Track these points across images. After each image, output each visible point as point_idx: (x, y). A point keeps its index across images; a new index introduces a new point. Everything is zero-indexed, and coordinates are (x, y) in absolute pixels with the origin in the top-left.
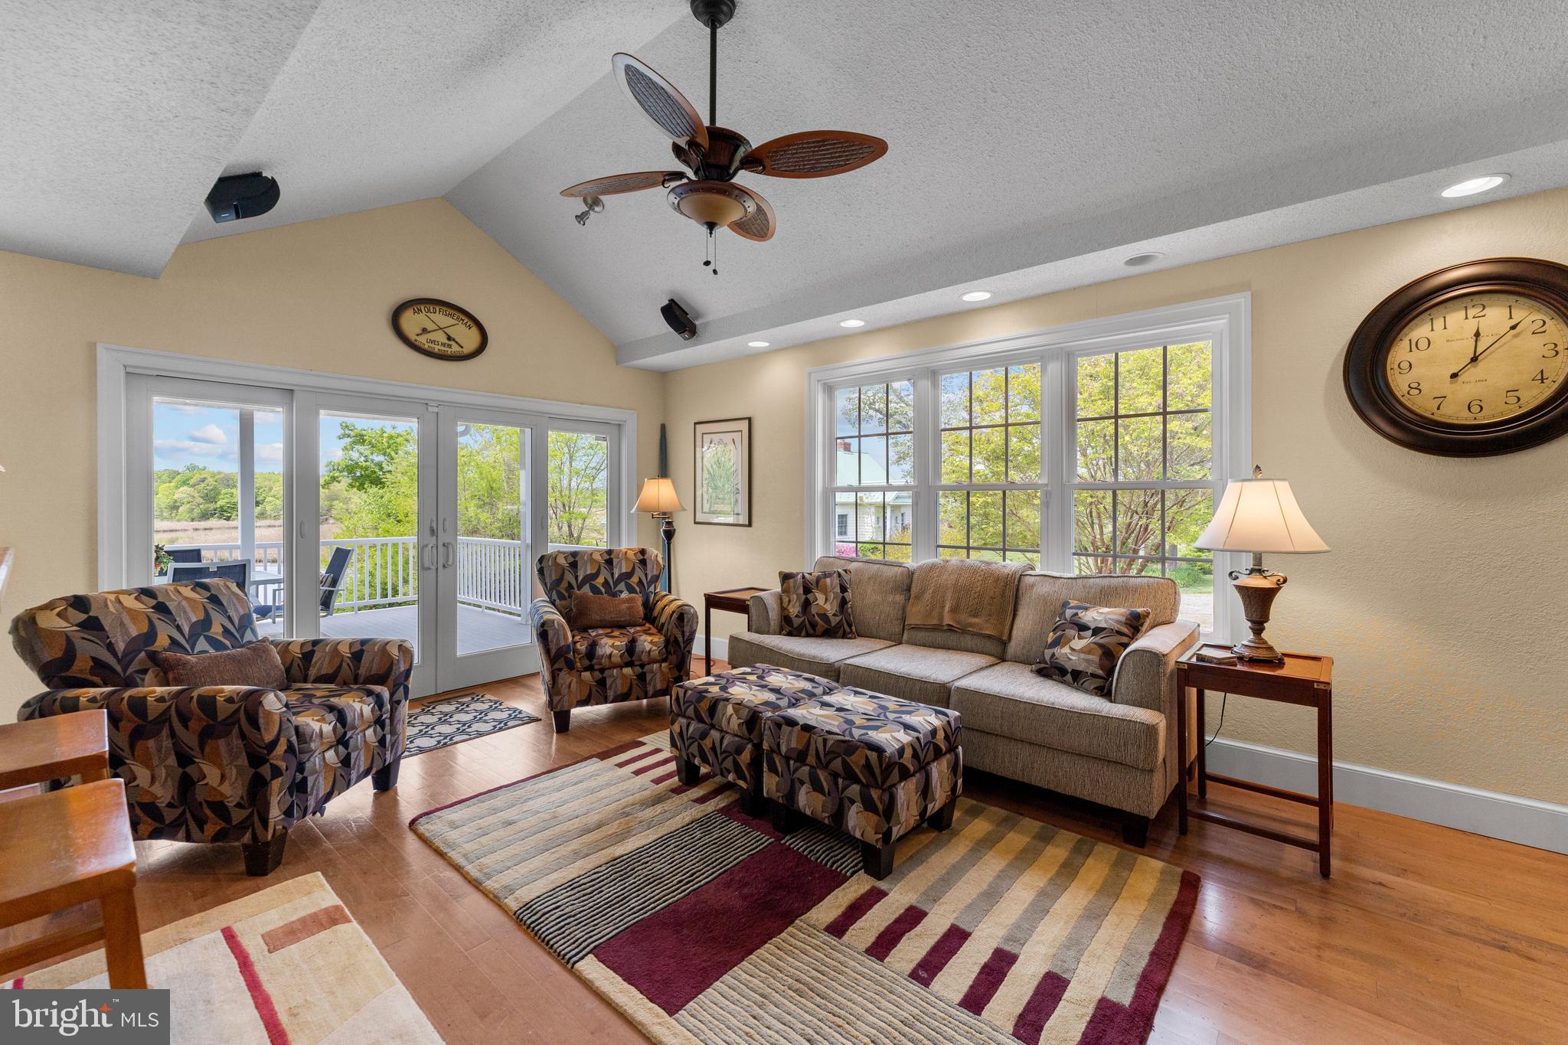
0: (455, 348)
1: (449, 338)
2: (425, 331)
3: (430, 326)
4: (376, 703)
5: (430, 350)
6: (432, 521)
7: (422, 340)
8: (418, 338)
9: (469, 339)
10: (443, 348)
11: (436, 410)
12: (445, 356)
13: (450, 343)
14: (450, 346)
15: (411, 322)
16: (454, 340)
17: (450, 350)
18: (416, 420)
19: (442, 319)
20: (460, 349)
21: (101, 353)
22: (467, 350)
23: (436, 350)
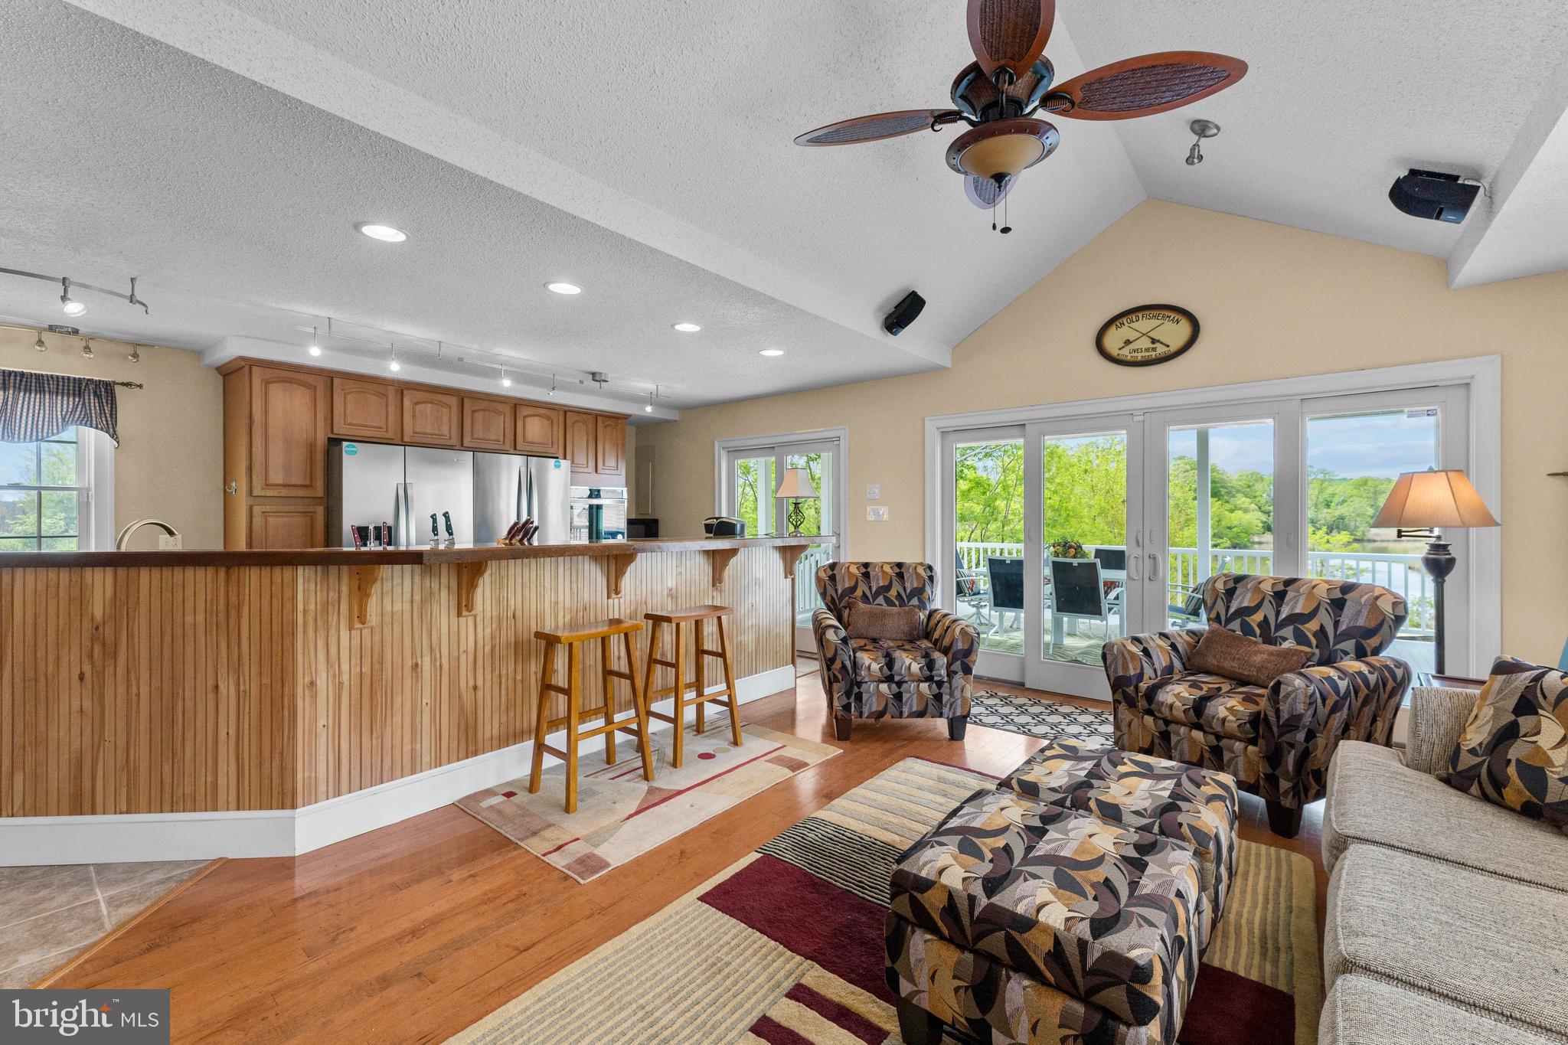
0: (1161, 350)
1: (1154, 341)
2: (1128, 342)
3: (1132, 335)
4: (926, 665)
5: (1132, 359)
6: (1139, 531)
7: (1125, 353)
8: (1121, 352)
9: (1175, 333)
10: (1147, 354)
11: (1141, 418)
12: (1150, 361)
13: (1154, 346)
14: (1154, 349)
15: (1113, 341)
16: (1158, 341)
17: (1154, 354)
18: (1125, 431)
19: (1144, 324)
20: (1166, 349)
21: (927, 422)
22: (1175, 344)
23: (1139, 358)
